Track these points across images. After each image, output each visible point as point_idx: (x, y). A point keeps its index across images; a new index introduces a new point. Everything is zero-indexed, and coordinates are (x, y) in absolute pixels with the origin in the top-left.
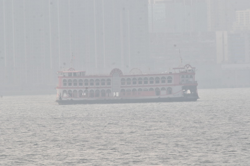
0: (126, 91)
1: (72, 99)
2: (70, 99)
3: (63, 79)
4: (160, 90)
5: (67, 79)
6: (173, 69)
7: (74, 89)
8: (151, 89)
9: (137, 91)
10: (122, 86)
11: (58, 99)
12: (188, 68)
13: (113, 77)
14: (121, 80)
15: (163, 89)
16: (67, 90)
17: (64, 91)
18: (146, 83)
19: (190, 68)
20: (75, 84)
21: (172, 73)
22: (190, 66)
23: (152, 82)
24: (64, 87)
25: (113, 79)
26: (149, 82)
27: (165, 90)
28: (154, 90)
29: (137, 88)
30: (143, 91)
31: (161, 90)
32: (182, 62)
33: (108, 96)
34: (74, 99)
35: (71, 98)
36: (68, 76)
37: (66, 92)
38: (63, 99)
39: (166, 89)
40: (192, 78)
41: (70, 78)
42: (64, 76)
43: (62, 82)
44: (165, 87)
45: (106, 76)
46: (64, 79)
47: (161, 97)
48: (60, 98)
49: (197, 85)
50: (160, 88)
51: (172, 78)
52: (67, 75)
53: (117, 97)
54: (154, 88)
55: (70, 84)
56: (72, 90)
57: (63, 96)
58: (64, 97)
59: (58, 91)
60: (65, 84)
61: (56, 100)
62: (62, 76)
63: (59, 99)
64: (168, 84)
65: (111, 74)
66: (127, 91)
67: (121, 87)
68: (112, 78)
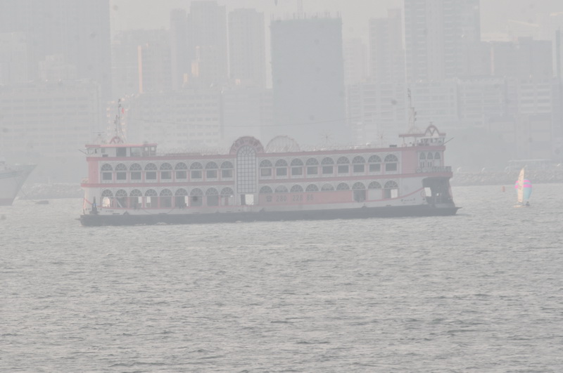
0: (274, 191)
1: (126, 213)
2: (121, 212)
3: (101, 164)
4: (367, 188)
5: (114, 164)
6: (400, 136)
7: (132, 189)
8: (342, 187)
9: (304, 191)
10: (263, 178)
11: (87, 213)
12: (432, 134)
13: (239, 158)
14: (261, 166)
15: (374, 186)
16: (114, 190)
17: (104, 192)
18: (328, 170)
19: (436, 135)
20: (136, 176)
21: (398, 146)
22: (435, 129)
23: (343, 169)
24: (104, 182)
25: (239, 163)
26: (335, 169)
27: (380, 187)
28: (351, 188)
29: (304, 185)
30: (320, 190)
31: (369, 187)
32: (415, 119)
33: (227, 204)
34: (132, 212)
35: (125, 211)
36: (115, 156)
37: (112, 195)
38: (102, 213)
39: (383, 187)
40: (439, 158)
41: (121, 162)
42: (104, 156)
43: (99, 170)
44: (378, 180)
45: (219, 156)
46: (104, 162)
47: (371, 205)
48: (94, 210)
49: (451, 175)
50: (366, 183)
51: (397, 160)
52: (112, 154)
53: (251, 206)
54: (351, 183)
55: (121, 176)
56: (128, 190)
57: (101, 206)
58: (105, 207)
59: (88, 193)
60: (107, 176)
61: (82, 216)
62: (100, 155)
63: (90, 212)
64: (387, 173)
65: (232, 149)
66: (276, 191)
67: (261, 181)
68: (235, 159)
